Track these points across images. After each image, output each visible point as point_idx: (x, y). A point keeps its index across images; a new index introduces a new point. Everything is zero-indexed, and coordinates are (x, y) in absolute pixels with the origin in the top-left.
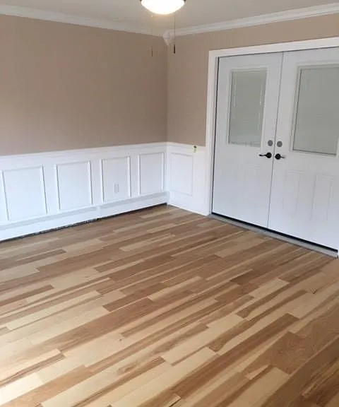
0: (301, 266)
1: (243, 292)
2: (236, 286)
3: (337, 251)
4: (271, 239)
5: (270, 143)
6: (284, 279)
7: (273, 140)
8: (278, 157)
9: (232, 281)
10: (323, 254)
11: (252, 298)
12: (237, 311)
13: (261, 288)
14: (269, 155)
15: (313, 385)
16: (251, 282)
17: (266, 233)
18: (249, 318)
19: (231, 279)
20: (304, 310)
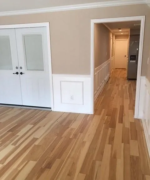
0: (38, 117)
1: (13, 135)
2: (10, 133)
3: (51, 108)
4: (25, 109)
5: (17, 68)
6: (31, 124)
7: (18, 67)
8: (21, 73)
9: (8, 131)
10: (46, 110)
11: (18, 136)
12: (12, 143)
13: (22, 131)
14: (17, 73)
15: (46, 162)
16: (17, 130)
17: (22, 107)
18: (17, 145)
19: (8, 130)
20: (40, 134)
